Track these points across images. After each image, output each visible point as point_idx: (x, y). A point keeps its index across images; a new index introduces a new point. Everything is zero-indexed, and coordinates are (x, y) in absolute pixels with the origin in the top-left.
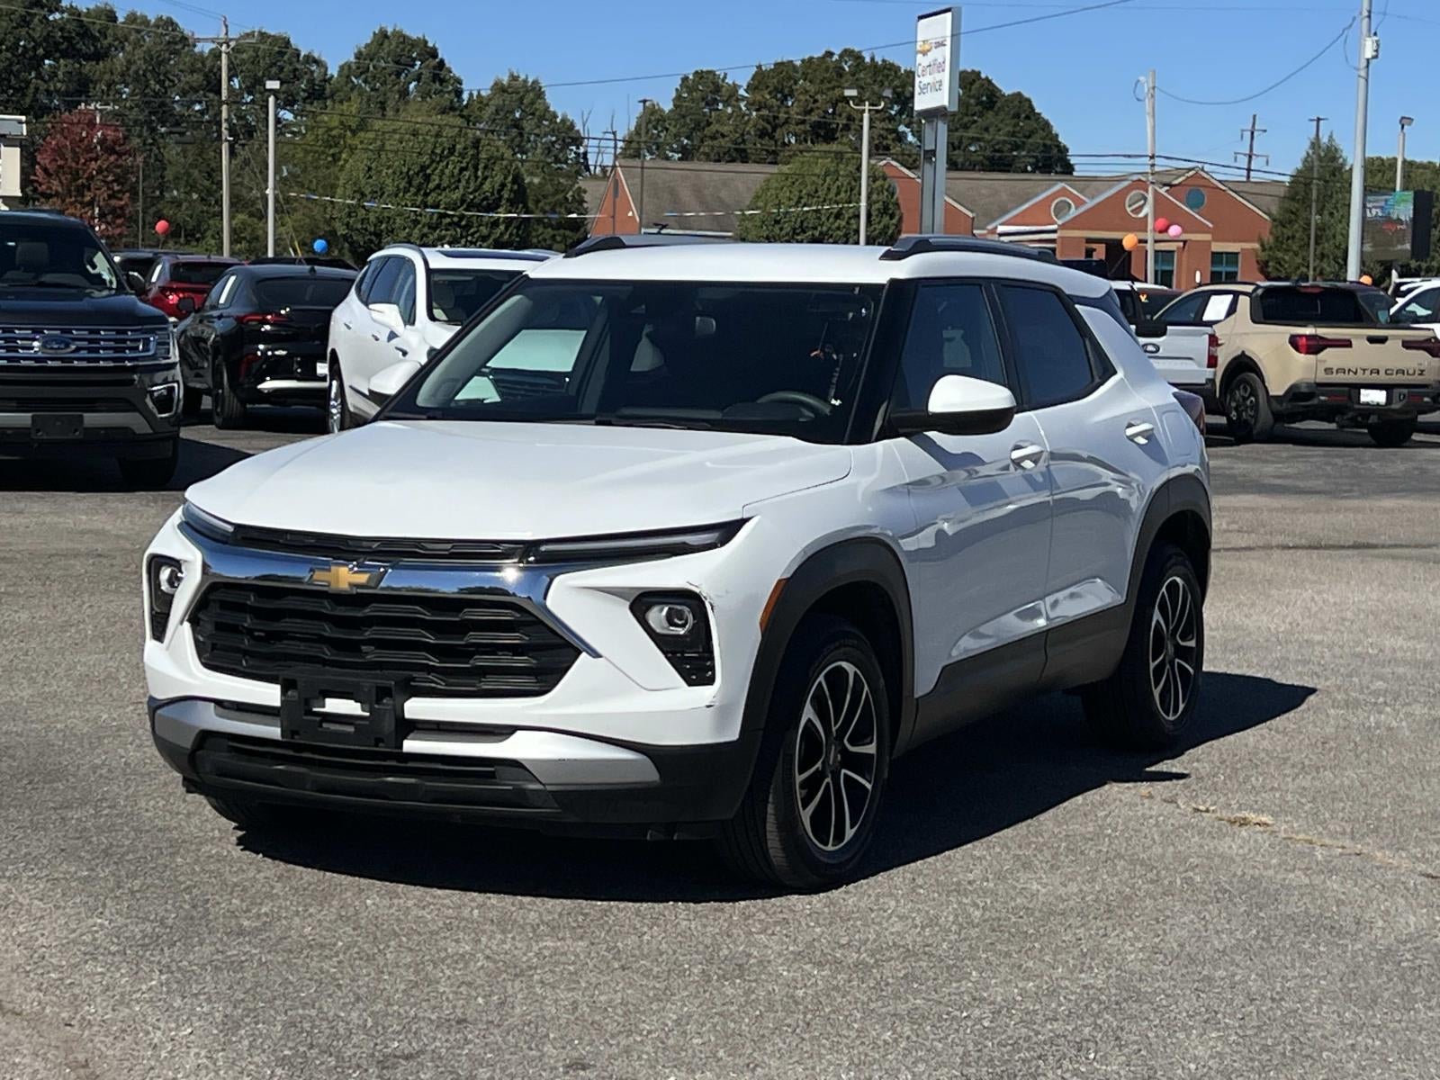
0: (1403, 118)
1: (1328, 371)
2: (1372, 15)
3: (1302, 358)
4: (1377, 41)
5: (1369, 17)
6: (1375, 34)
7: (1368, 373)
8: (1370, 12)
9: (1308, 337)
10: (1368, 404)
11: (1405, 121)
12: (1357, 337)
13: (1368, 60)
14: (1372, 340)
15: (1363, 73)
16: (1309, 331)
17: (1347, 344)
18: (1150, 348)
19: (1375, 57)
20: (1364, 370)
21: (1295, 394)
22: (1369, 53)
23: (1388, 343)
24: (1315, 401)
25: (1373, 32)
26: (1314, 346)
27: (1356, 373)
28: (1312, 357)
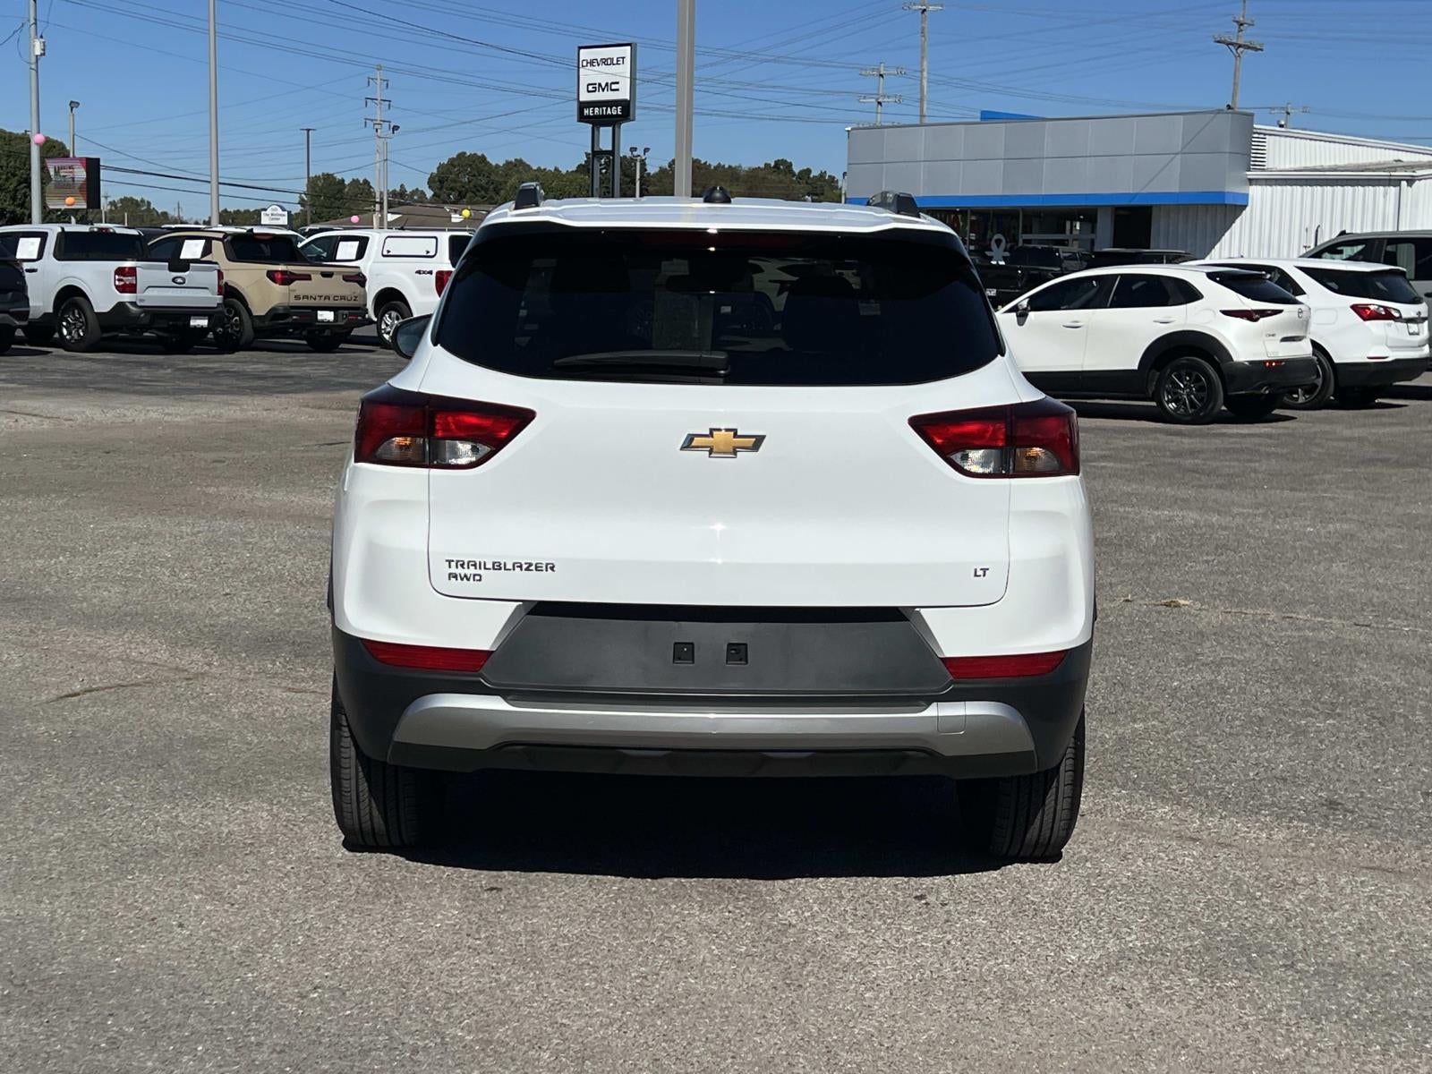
0: (72, 102)
1: (297, 297)
2: (38, 22)
3: (277, 287)
4: (44, 43)
5: (35, 24)
6: (41, 37)
7: (323, 298)
8: (36, 20)
9: (283, 272)
10: (322, 321)
11: (73, 105)
12: (316, 272)
13: (37, 56)
14: (325, 275)
15: (33, 66)
16: (281, 268)
17: (307, 277)
18: (179, 280)
19: (44, 54)
20: (321, 297)
21: (275, 314)
22: (38, 52)
23: (334, 277)
24: (289, 320)
25: (39, 35)
26: (287, 279)
27: (315, 299)
28: (286, 287)
